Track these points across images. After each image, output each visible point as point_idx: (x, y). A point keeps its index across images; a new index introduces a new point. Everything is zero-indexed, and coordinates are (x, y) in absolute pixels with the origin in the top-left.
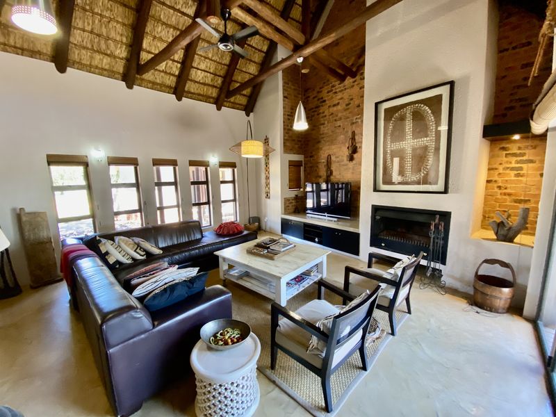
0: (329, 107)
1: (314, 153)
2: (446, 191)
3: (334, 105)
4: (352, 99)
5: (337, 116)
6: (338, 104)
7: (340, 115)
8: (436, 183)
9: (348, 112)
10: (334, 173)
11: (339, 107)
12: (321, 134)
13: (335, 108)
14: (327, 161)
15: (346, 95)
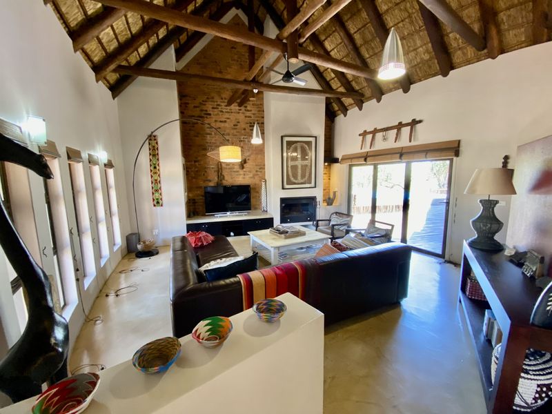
0: (216, 121)
1: (199, 158)
2: (315, 187)
3: (221, 122)
4: (239, 122)
5: (225, 131)
6: (225, 122)
7: (228, 131)
8: (310, 183)
9: (235, 131)
10: (226, 178)
11: (226, 125)
12: (207, 143)
13: (222, 125)
14: (218, 167)
15: (233, 117)
